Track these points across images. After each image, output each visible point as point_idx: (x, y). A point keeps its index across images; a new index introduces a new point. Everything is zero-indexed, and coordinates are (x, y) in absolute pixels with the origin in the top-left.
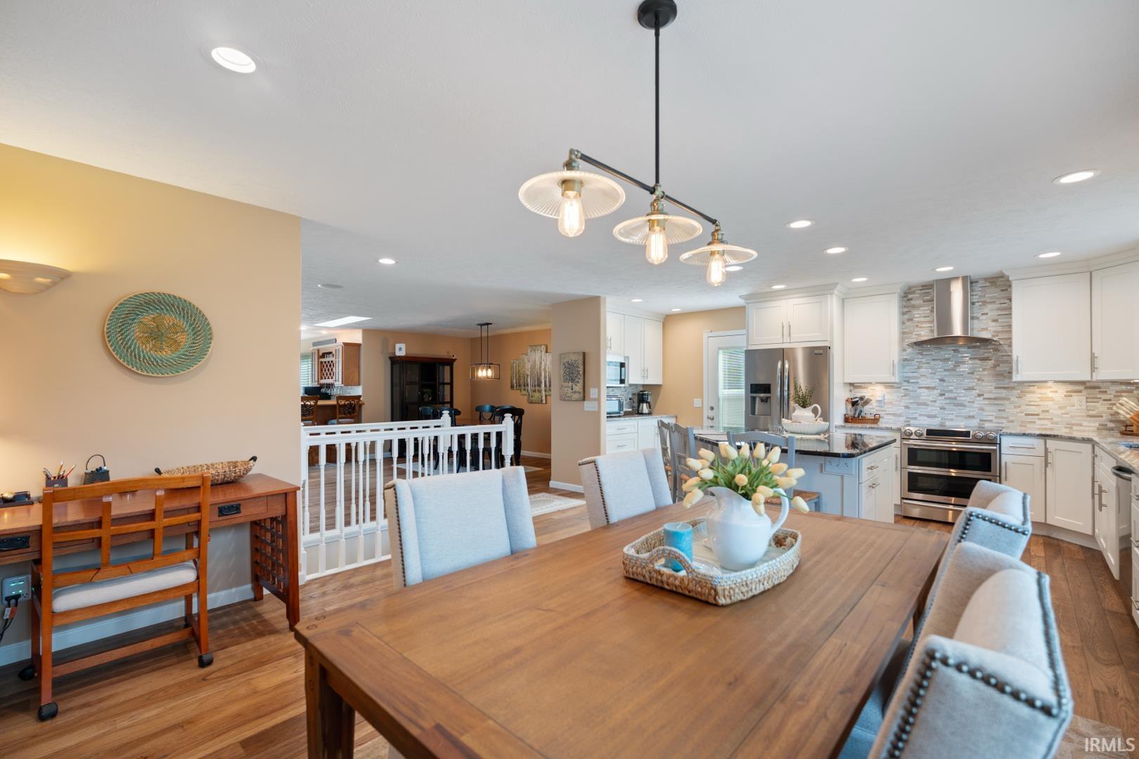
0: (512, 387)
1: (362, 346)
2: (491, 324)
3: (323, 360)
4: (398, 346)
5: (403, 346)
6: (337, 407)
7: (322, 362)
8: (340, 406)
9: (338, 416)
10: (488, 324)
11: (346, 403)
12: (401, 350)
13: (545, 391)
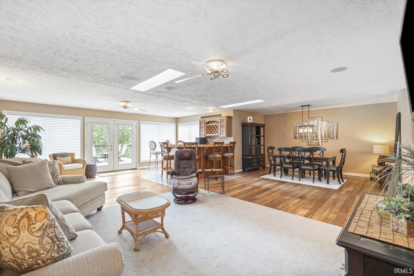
0: (295, 138)
1: (233, 118)
2: (310, 105)
3: (208, 125)
4: (249, 118)
5: (251, 118)
6: (214, 148)
7: (207, 126)
8: (215, 148)
9: (214, 153)
10: (309, 105)
11: (219, 146)
12: (250, 120)
13: (321, 139)
